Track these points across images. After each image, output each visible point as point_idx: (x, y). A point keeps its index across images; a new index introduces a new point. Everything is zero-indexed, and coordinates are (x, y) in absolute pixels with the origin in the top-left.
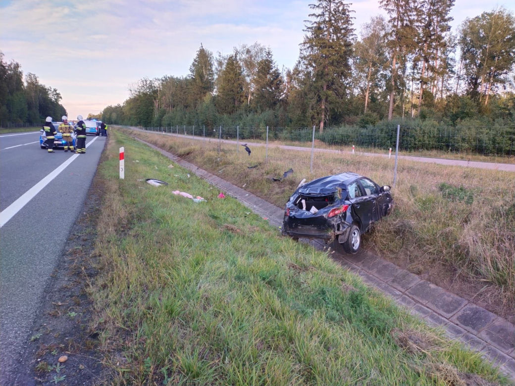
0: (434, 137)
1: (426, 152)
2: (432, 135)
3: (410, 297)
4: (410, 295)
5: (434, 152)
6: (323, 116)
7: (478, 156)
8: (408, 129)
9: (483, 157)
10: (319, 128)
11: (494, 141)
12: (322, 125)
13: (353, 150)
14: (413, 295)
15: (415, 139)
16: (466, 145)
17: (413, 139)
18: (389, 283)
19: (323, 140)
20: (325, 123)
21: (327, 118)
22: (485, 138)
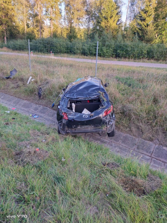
0: (65, 47)
1: (62, 54)
2: (64, 47)
3: (157, 159)
4: (156, 158)
5: (66, 55)
6: (5, 34)
7: (83, 56)
8: (53, 43)
9: (86, 57)
10: (4, 41)
11: (89, 49)
12: (5, 38)
13: (32, 54)
14: (158, 157)
15: (57, 48)
16: (79, 51)
17: (56, 48)
18: (135, 150)
19: (9, 47)
20: (7, 38)
21: (8, 35)
22: (86, 48)
